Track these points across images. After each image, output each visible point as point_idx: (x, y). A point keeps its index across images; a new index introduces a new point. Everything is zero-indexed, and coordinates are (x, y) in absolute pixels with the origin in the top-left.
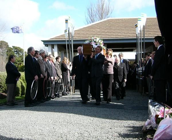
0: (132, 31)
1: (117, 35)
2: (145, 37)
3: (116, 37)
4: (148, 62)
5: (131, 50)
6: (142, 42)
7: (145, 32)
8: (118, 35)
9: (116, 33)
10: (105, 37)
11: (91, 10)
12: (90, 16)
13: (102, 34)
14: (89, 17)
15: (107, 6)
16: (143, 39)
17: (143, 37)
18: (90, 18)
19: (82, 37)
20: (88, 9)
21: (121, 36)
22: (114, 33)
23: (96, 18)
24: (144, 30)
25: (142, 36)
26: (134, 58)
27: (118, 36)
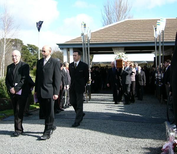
0: (150, 34)
1: (134, 38)
2: (164, 41)
3: (134, 40)
4: (167, 69)
6: (161, 46)
7: (164, 35)
8: (136, 38)
9: (133, 36)
10: (123, 40)
11: (108, 8)
12: (108, 14)
13: (119, 36)
14: (105, 15)
15: (125, 3)
16: (162, 43)
17: (162, 41)
18: (107, 16)
19: (98, 40)
20: (105, 7)
21: (139, 39)
22: (132, 36)
23: (113, 16)
24: (163, 33)
25: (161, 39)
27: (136, 39)
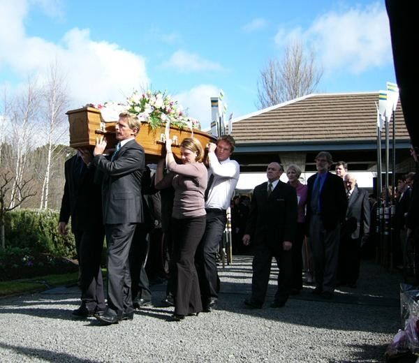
0: (364, 124)
1: (329, 132)
2: (396, 138)
3: (327, 136)
4: (402, 195)
5: (364, 168)
6: (390, 149)
7: (396, 126)
8: (333, 132)
9: (327, 129)
10: (302, 137)
11: (272, 77)
12: (269, 89)
13: (294, 130)
14: (265, 93)
15: (307, 68)
16: (391, 142)
17: (392, 138)
18: (269, 95)
19: (249, 138)
20: (264, 75)
21: (339, 136)
22: (324, 129)
23: (281, 95)
24: (393, 125)
26: (370, 184)
27: (332, 136)
